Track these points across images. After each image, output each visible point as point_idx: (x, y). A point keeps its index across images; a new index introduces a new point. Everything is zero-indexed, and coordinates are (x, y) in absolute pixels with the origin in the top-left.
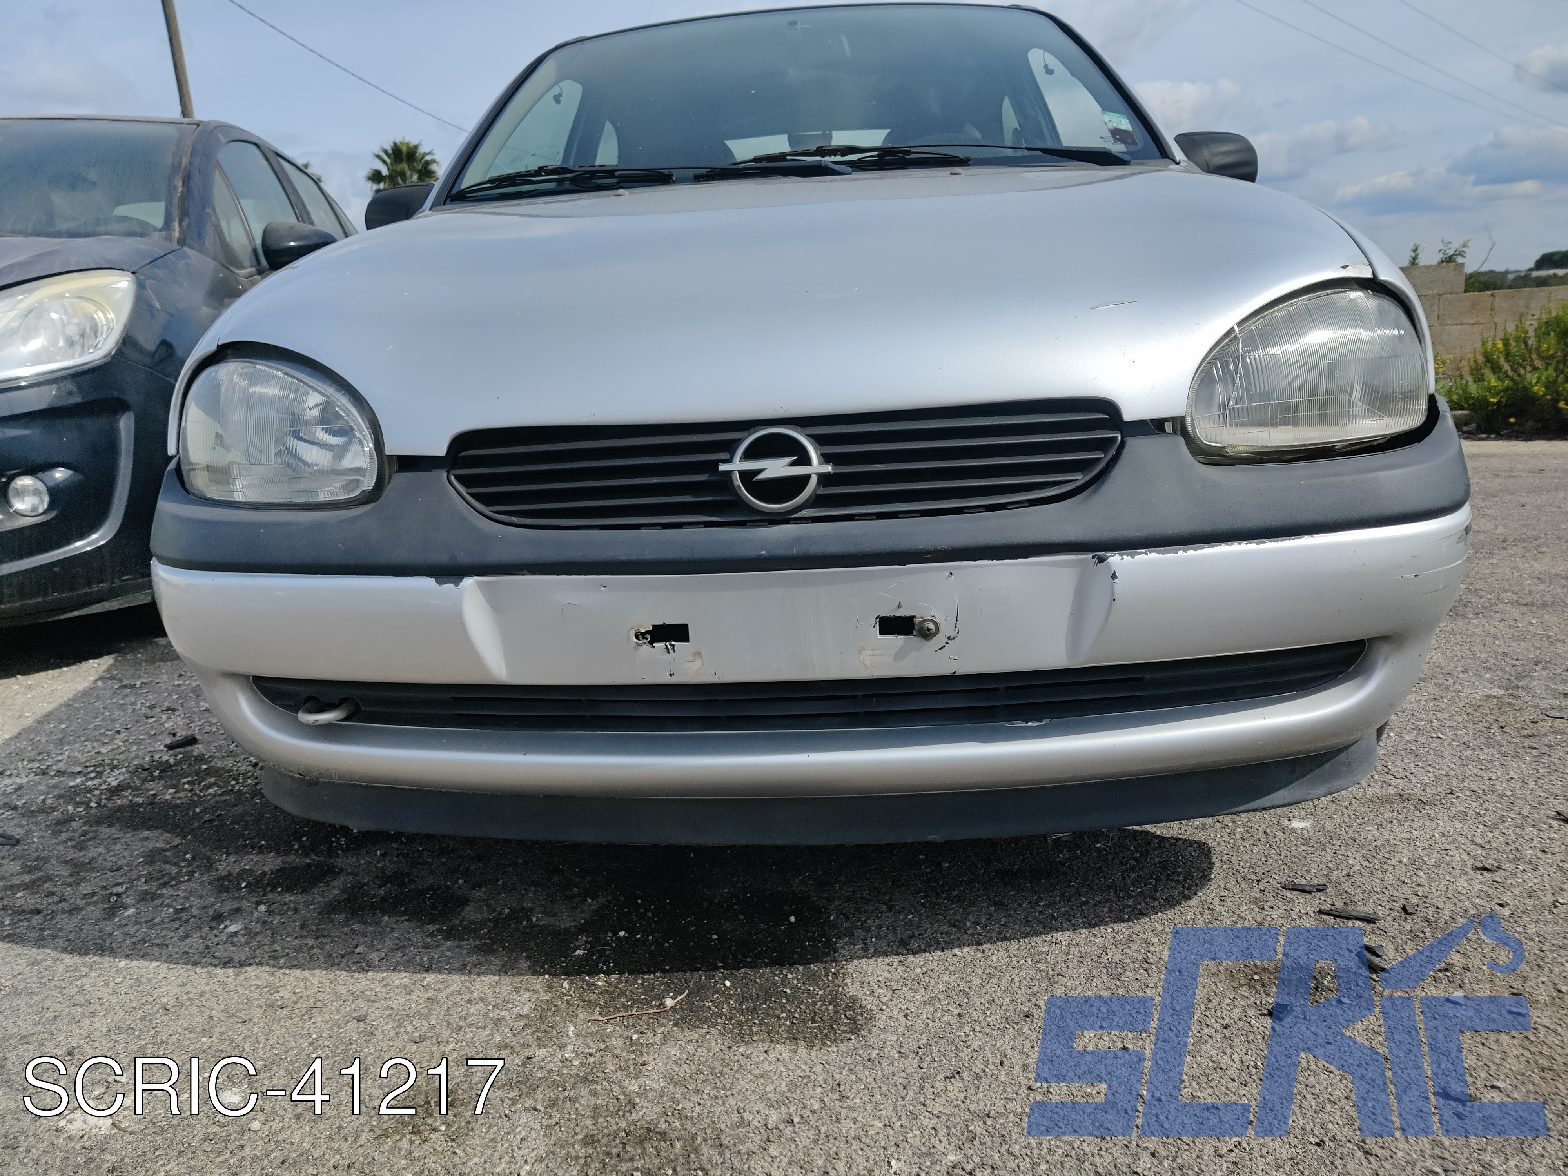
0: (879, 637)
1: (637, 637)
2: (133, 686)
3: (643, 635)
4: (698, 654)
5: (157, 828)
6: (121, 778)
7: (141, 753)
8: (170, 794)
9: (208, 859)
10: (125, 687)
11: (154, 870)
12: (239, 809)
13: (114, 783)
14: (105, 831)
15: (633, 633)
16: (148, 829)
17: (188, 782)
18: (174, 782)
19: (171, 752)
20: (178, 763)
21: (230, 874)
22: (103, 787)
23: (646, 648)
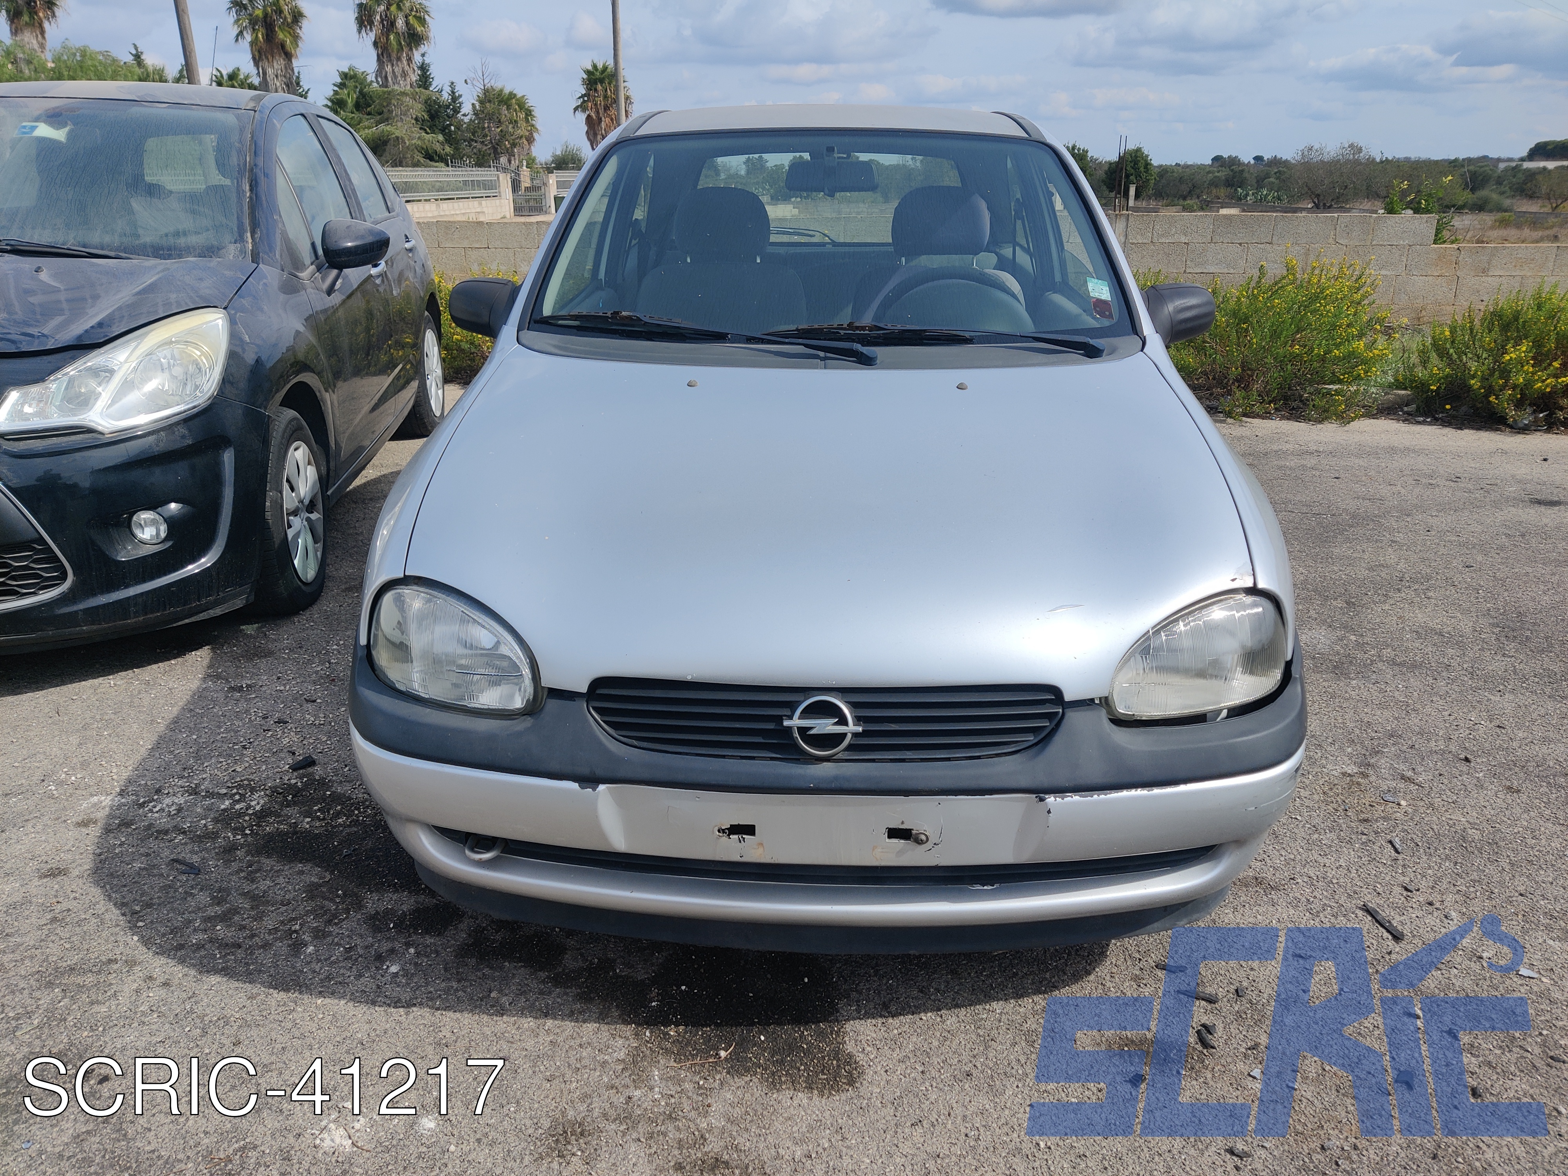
0: (887, 840)
1: (719, 831)
2: (240, 689)
3: (723, 831)
4: (761, 844)
5: (307, 861)
6: (262, 802)
7: (270, 774)
8: (308, 823)
9: (356, 895)
10: (232, 689)
11: (317, 905)
12: (369, 843)
13: (258, 808)
14: (268, 863)
15: (717, 829)
16: (301, 863)
17: (319, 810)
18: (306, 808)
19: (295, 774)
20: (306, 786)
21: (377, 913)
22: (250, 811)
23: (725, 839)
